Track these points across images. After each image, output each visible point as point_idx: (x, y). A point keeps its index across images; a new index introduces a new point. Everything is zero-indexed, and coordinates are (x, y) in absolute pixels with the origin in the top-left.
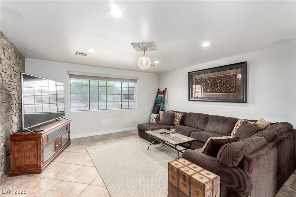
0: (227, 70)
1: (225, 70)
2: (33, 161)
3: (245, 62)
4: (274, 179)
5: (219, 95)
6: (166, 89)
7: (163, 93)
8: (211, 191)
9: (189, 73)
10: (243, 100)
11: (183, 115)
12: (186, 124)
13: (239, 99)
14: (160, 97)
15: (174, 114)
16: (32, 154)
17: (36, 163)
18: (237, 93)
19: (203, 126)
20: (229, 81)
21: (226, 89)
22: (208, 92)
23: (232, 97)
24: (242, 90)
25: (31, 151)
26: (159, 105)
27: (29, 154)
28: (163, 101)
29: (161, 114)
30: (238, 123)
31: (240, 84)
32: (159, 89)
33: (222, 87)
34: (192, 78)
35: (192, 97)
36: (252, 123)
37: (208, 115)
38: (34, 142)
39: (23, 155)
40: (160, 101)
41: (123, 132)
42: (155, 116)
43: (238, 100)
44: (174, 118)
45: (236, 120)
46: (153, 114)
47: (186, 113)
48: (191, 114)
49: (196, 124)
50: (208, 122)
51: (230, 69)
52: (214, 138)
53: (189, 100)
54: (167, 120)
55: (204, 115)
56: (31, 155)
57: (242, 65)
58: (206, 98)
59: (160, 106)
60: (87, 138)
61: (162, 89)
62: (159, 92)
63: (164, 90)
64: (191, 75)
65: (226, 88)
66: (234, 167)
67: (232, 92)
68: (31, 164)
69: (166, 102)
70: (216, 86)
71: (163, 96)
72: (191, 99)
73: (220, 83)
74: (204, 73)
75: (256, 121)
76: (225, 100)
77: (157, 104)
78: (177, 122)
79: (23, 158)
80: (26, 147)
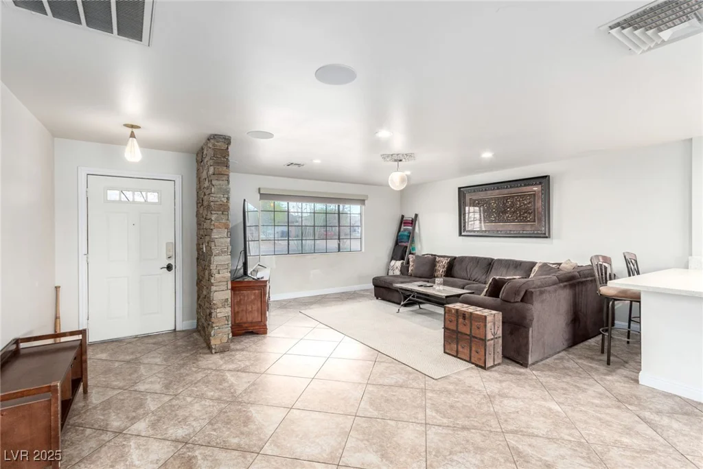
0: (521, 186)
1: (517, 187)
2: (256, 317)
3: (546, 176)
4: (567, 325)
5: (511, 226)
6: (416, 215)
7: (412, 223)
8: (492, 323)
9: (460, 188)
10: (545, 234)
11: (450, 261)
12: (455, 274)
13: (539, 232)
14: (405, 230)
15: (435, 258)
16: (255, 307)
17: (260, 320)
18: (536, 223)
19: (484, 277)
20: (525, 205)
21: (520, 216)
22: (492, 222)
23: (528, 229)
24: (543, 218)
25: (254, 304)
26: (404, 244)
27: (252, 308)
28: (411, 237)
29: (411, 260)
30: (536, 268)
31: (540, 209)
32: (403, 216)
33: (514, 212)
34: (465, 197)
35: (464, 230)
36: (554, 266)
37: (492, 260)
38: (257, 291)
39: (245, 309)
40: (406, 237)
41: (343, 293)
42: (398, 264)
43: (538, 234)
44: (435, 266)
45: (534, 264)
46: (393, 262)
47: (455, 258)
48: (462, 259)
49: (474, 274)
50: (493, 270)
51: (525, 185)
52: (497, 277)
53: (460, 234)
54: (425, 269)
55: (485, 259)
56: (254, 309)
57: (543, 180)
58: (489, 231)
59: (406, 247)
60: (289, 301)
61: (409, 216)
62: (403, 221)
63: (413, 217)
64: (462, 192)
65: (520, 214)
66: (517, 302)
67: (529, 221)
68: (254, 321)
69: (416, 239)
70: (505, 212)
71: (410, 228)
72: (463, 234)
73: (511, 207)
74: (486, 190)
75: (560, 264)
76: (519, 233)
77: (400, 244)
78: (441, 271)
79: (244, 313)
80: (248, 298)
